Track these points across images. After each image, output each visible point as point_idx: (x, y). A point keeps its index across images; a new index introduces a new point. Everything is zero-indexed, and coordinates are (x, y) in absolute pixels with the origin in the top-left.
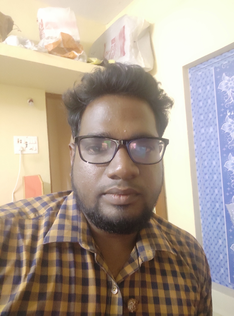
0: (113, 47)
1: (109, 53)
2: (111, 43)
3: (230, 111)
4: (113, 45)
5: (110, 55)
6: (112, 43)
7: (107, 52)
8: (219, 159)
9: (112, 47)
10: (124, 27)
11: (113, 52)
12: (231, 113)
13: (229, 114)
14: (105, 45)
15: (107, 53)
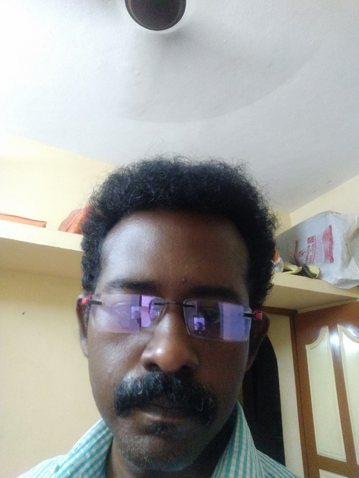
0: (311, 248)
1: (305, 254)
2: (307, 242)
4: (311, 244)
5: (307, 257)
6: (309, 242)
7: (300, 252)
9: (309, 247)
10: (330, 227)
11: (311, 254)
14: (297, 243)
15: (302, 254)
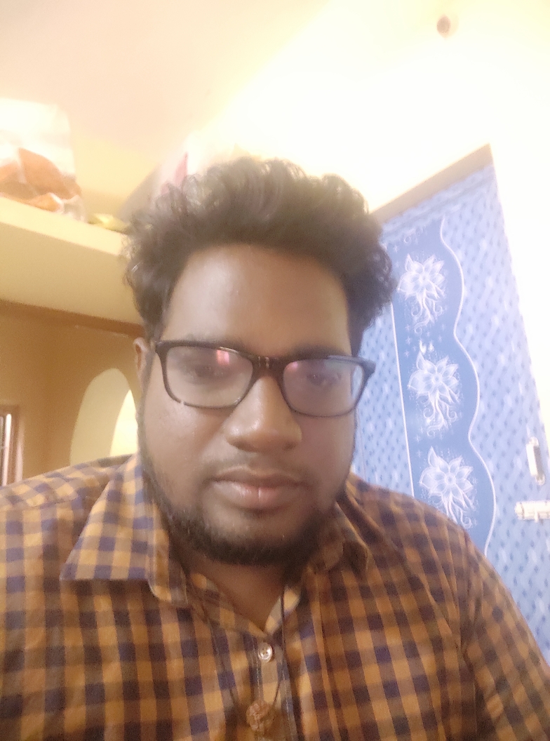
3: (426, 344)
8: (406, 465)
12: (428, 346)
13: (423, 349)
